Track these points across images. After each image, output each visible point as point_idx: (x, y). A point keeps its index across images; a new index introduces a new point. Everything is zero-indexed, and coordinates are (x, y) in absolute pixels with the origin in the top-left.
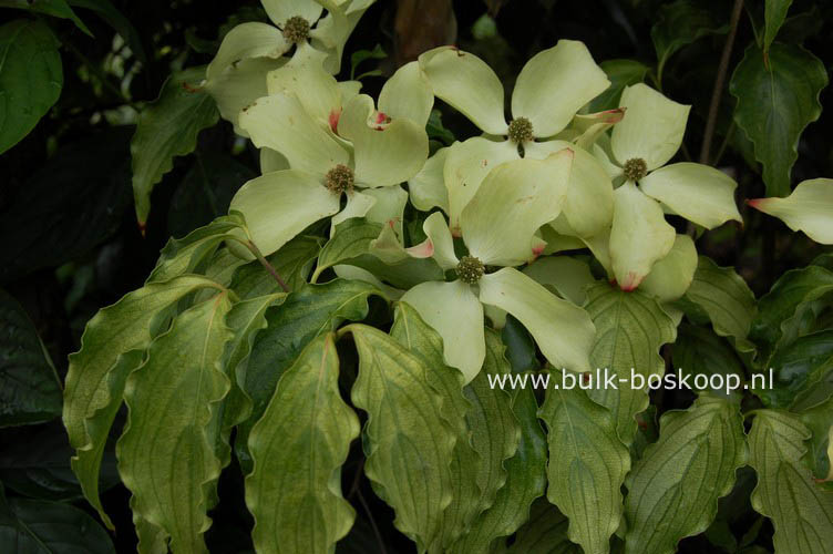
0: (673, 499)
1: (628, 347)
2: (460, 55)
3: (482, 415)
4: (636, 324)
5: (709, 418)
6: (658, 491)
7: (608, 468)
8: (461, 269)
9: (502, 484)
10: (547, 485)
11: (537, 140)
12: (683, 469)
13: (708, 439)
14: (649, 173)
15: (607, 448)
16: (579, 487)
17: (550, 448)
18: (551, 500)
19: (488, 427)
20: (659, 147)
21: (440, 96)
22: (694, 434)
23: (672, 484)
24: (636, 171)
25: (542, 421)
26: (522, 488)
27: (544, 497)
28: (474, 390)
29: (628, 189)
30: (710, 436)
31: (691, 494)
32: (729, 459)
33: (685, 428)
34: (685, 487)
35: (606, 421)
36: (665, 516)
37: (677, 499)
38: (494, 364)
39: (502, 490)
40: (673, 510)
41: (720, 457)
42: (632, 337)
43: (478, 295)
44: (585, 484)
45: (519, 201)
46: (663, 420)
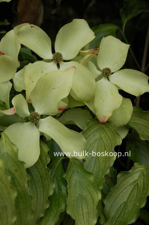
0: (123, 208)
1: (104, 146)
2: (31, 27)
3: (40, 178)
4: (107, 136)
5: (139, 174)
6: (117, 205)
7: (92, 198)
8: (30, 117)
9: (48, 206)
10: (66, 206)
11: (65, 61)
12: (128, 196)
13: (138, 183)
14: (112, 73)
15: (92, 190)
16: (81, 206)
17: (68, 191)
18: (68, 212)
19: (42, 183)
20: (117, 62)
21: (23, 44)
22: (132, 181)
23: (123, 202)
24: (106, 73)
25: (65, 180)
26: (57, 208)
27: (65, 212)
28: (36, 167)
29: (104, 81)
30: (138, 182)
31: (130, 206)
32: (145, 192)
33: (129, 178)
34: (128, 203)
35: (92, 178)
36: (120, 215)
37: (125, 208)
38: (44, 157)
39: (48, 208)
40: (123, 213)
41: (142, 190)
42: (105, 142)
43: (38, 127)
44: (83, 205)
45: (54, 88)
46: (119, 176)
